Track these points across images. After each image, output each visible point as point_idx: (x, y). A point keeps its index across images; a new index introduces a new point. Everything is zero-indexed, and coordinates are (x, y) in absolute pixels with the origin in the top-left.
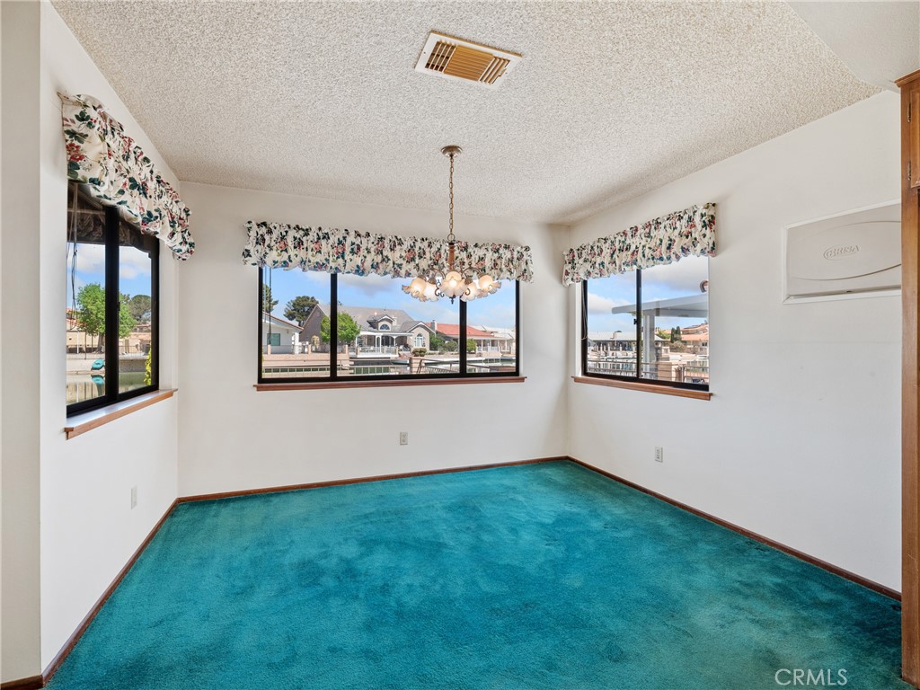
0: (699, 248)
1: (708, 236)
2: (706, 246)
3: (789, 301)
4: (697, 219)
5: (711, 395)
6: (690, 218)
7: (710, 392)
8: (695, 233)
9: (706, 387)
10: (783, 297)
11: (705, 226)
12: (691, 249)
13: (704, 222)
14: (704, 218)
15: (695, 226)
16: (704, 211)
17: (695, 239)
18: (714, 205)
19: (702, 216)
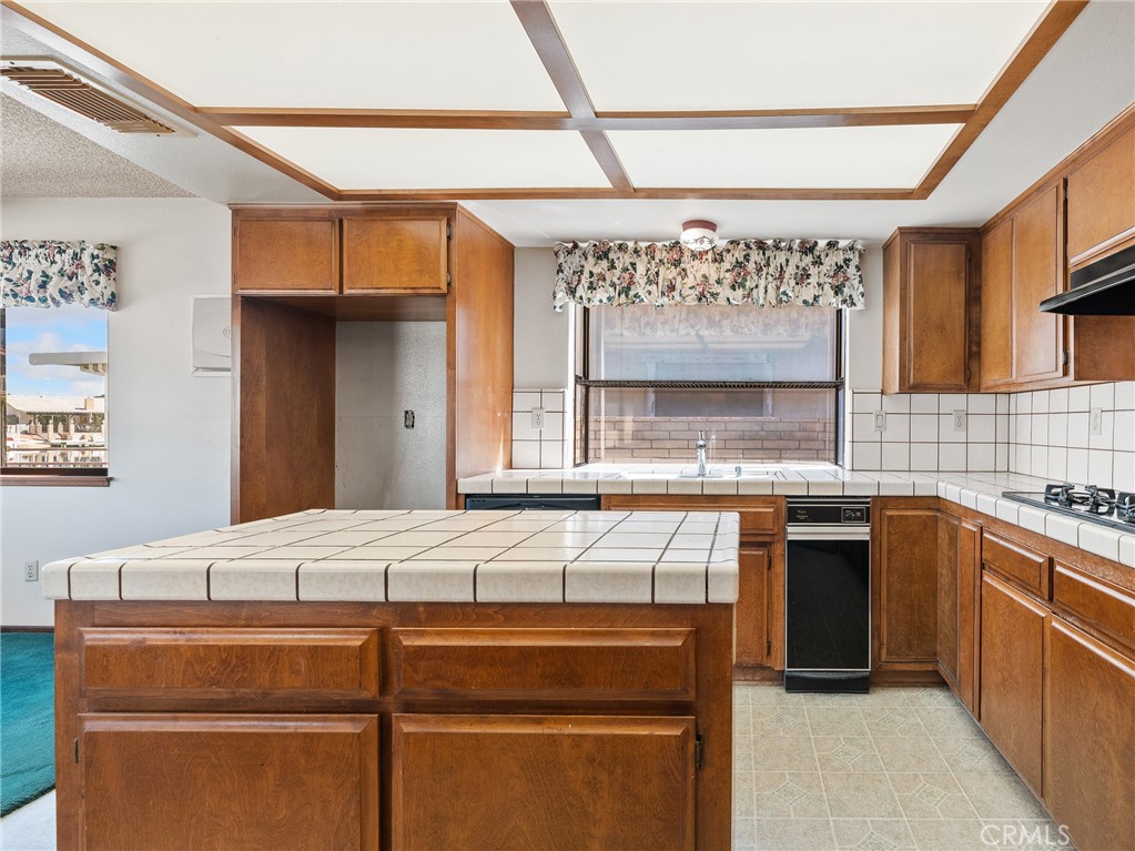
0: (87, 296)
1: (102, 284)
2: (99, 296)
3: (198, 373)
4: (86, 259)
5: (111, 479)
6: (75, 254)
7: (109, 476)
8: (82, 275)
9: (104, 472)
10: (192, 369)
11: (97, 270)
12: (76, 295)
13: (96, 265)
14: (96, 261)
15: (83, 267)
16: (96, 252)
17: (82, 283)
18: (114, 248)
19: (93, 257)
